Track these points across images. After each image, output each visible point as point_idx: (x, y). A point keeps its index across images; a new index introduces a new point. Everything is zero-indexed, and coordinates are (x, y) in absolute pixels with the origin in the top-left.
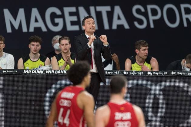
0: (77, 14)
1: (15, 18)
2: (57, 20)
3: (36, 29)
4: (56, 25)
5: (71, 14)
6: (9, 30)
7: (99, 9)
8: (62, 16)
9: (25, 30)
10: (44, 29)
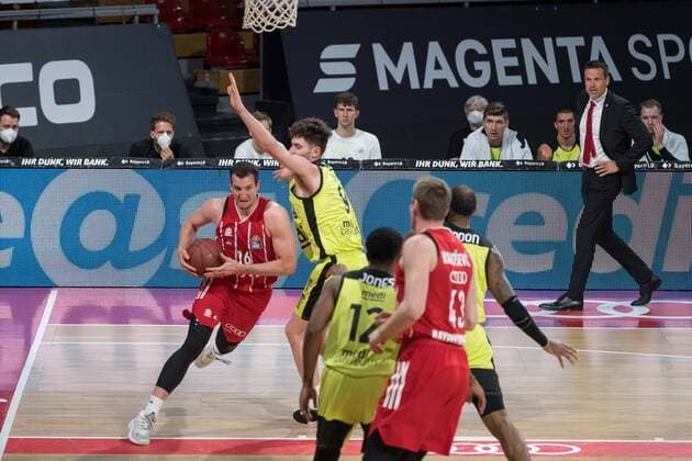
0: (517, 52)
1: (395, 61)
2: (478, 65)
3: (436, 82)
4: (477, 74)
5: (506, 53)
6: (383, 85)
7: (561, 42)
8: (489, 57)
9: (415, 84)
10: (453, 83)
